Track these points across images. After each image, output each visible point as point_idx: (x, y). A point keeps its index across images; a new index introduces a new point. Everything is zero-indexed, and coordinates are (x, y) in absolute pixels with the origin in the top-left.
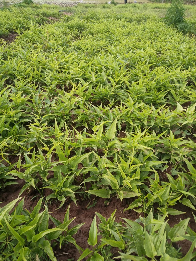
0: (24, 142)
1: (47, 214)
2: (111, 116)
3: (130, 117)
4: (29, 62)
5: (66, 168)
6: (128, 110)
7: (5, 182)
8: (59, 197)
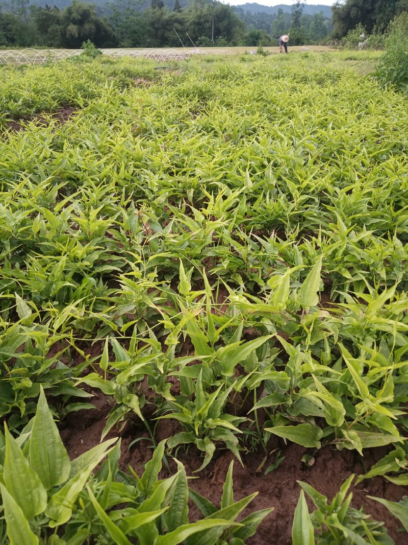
0: (108, 313)
1: (183, 481)
2: (298, 258)
3: (342, 261)
4: (105, 154)
5: (209, 374)
6: (335, 246)
7: (66, 404)
8: (199, 443)
